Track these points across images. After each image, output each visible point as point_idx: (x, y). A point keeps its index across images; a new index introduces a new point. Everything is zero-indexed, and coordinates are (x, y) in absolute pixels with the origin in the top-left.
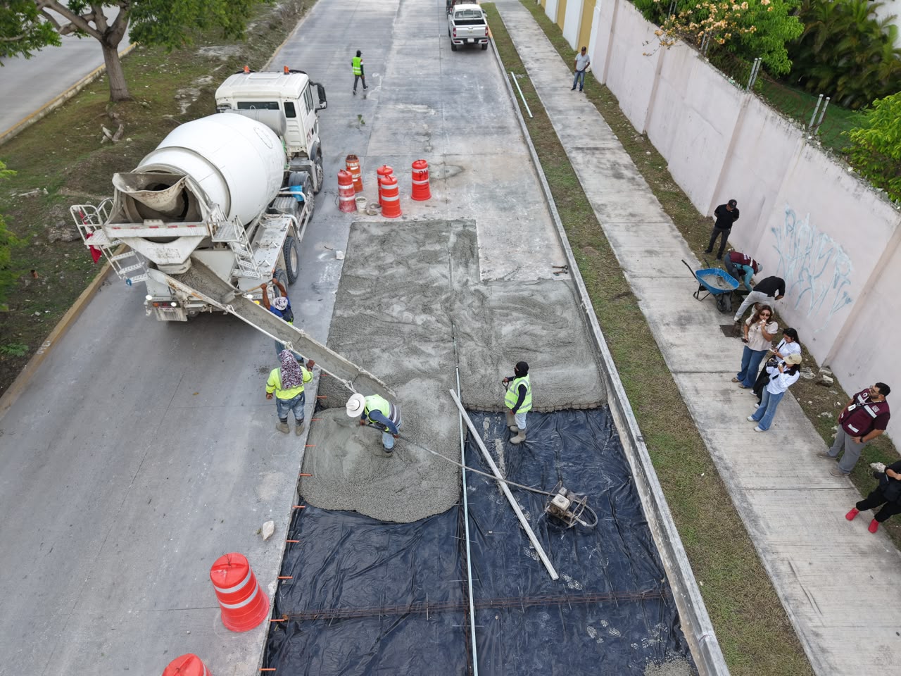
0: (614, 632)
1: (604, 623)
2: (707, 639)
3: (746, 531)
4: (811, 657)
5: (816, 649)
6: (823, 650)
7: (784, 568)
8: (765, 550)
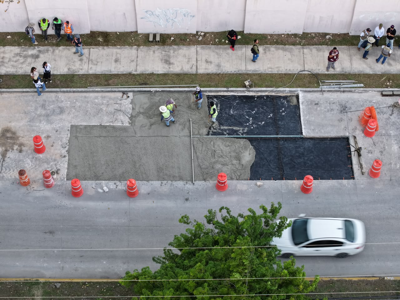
0: (283, 109)
1: (281, 111)
2: (288, 90)
3: (259, 74)
4: (292, 73)
5: (289, 71)
6: (290, 70)
7: (270, 70)
8: (265, 71)
